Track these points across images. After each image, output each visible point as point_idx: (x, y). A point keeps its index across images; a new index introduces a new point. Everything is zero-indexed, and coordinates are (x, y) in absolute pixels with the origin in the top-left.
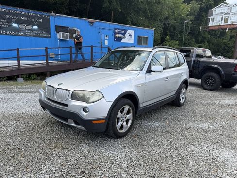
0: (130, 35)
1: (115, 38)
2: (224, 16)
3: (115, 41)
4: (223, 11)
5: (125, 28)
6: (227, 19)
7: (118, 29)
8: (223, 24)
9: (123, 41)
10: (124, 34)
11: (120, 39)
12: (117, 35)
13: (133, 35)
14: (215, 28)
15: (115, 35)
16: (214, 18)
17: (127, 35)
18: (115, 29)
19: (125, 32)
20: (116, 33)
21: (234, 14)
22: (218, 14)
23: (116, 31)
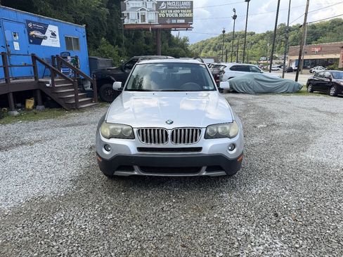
0: (53, 34)
1: (30, 37)
2: (139, 12)
3: (30, 43)
4: (137, 6)
5: (42, 21)
6: (143, 17)
7: (33, 22)
8: (140, 23)
9: (44, 43)
10: (44, 32)
11: (38, 41)
12: (32, 33)
13: (57, 33)
14: (132, 27)
15: (29, 33)
16: (128, 14)
17: (48, 34)
18: (28, 22)
19: (46, 29)
20: (29, 30)
21: (150, 11)
22: (133, 8)
23: (30, 25)
